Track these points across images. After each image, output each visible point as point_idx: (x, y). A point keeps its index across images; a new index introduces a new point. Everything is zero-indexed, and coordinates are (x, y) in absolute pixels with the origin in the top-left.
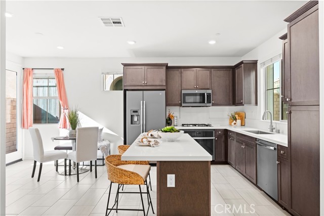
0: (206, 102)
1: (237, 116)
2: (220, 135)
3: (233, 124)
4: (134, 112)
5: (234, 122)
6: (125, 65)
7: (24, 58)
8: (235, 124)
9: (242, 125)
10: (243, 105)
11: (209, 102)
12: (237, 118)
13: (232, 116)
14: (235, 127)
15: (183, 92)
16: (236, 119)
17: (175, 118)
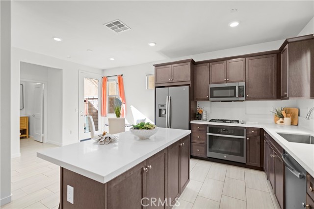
0: (237, 96)
1: (283, 113)
2: (253, 134)
3: (278, 122)
4: (161, 106)
5: (281, 120)
6: (156, 66)
7: (103, 70)
8: (282, 122)
9: (291, 125)
10: (288, 99)
11: (241, 95)
12: (284, 115)
13: (278, 112)
14: (282, 127)
15: (211, 86)
16: (282, 117)
17: (204, 113)
